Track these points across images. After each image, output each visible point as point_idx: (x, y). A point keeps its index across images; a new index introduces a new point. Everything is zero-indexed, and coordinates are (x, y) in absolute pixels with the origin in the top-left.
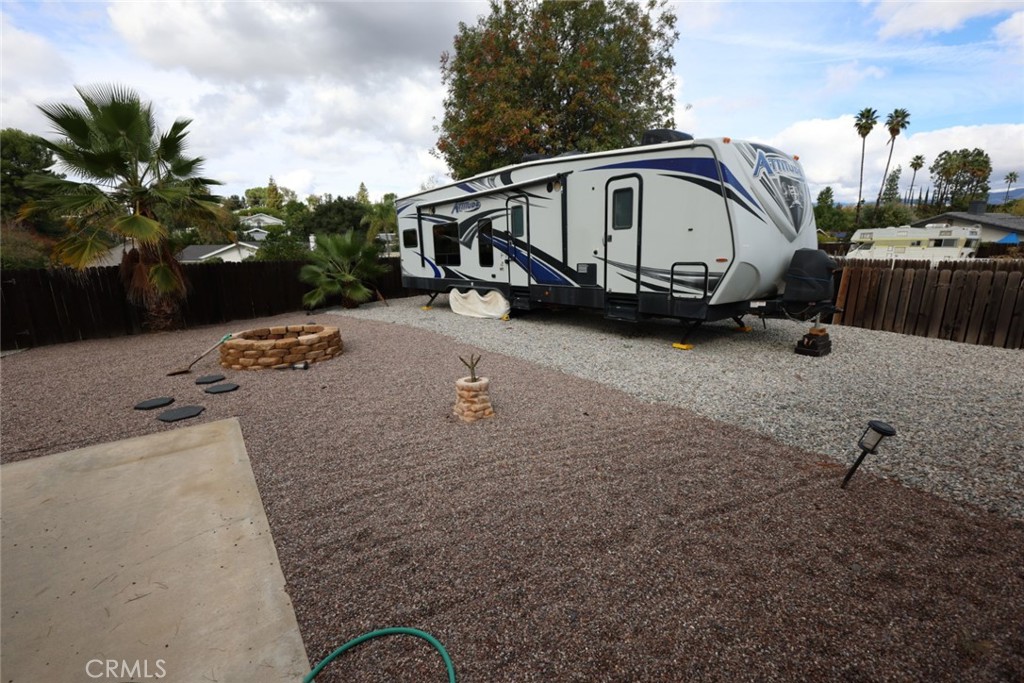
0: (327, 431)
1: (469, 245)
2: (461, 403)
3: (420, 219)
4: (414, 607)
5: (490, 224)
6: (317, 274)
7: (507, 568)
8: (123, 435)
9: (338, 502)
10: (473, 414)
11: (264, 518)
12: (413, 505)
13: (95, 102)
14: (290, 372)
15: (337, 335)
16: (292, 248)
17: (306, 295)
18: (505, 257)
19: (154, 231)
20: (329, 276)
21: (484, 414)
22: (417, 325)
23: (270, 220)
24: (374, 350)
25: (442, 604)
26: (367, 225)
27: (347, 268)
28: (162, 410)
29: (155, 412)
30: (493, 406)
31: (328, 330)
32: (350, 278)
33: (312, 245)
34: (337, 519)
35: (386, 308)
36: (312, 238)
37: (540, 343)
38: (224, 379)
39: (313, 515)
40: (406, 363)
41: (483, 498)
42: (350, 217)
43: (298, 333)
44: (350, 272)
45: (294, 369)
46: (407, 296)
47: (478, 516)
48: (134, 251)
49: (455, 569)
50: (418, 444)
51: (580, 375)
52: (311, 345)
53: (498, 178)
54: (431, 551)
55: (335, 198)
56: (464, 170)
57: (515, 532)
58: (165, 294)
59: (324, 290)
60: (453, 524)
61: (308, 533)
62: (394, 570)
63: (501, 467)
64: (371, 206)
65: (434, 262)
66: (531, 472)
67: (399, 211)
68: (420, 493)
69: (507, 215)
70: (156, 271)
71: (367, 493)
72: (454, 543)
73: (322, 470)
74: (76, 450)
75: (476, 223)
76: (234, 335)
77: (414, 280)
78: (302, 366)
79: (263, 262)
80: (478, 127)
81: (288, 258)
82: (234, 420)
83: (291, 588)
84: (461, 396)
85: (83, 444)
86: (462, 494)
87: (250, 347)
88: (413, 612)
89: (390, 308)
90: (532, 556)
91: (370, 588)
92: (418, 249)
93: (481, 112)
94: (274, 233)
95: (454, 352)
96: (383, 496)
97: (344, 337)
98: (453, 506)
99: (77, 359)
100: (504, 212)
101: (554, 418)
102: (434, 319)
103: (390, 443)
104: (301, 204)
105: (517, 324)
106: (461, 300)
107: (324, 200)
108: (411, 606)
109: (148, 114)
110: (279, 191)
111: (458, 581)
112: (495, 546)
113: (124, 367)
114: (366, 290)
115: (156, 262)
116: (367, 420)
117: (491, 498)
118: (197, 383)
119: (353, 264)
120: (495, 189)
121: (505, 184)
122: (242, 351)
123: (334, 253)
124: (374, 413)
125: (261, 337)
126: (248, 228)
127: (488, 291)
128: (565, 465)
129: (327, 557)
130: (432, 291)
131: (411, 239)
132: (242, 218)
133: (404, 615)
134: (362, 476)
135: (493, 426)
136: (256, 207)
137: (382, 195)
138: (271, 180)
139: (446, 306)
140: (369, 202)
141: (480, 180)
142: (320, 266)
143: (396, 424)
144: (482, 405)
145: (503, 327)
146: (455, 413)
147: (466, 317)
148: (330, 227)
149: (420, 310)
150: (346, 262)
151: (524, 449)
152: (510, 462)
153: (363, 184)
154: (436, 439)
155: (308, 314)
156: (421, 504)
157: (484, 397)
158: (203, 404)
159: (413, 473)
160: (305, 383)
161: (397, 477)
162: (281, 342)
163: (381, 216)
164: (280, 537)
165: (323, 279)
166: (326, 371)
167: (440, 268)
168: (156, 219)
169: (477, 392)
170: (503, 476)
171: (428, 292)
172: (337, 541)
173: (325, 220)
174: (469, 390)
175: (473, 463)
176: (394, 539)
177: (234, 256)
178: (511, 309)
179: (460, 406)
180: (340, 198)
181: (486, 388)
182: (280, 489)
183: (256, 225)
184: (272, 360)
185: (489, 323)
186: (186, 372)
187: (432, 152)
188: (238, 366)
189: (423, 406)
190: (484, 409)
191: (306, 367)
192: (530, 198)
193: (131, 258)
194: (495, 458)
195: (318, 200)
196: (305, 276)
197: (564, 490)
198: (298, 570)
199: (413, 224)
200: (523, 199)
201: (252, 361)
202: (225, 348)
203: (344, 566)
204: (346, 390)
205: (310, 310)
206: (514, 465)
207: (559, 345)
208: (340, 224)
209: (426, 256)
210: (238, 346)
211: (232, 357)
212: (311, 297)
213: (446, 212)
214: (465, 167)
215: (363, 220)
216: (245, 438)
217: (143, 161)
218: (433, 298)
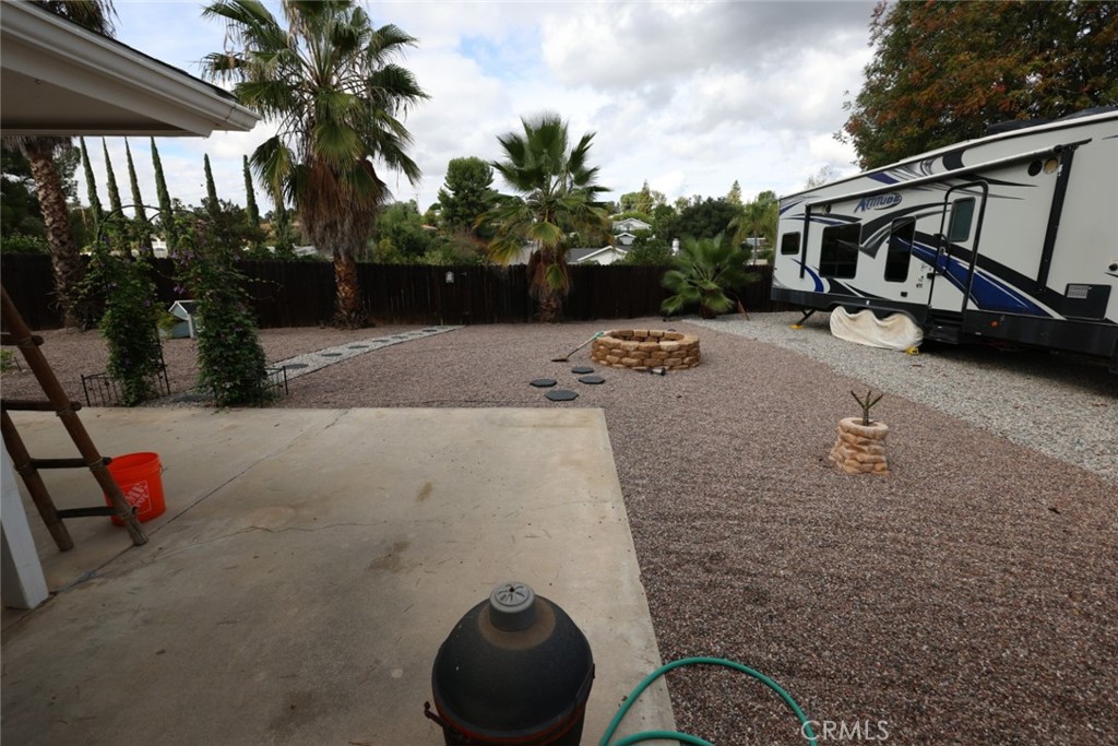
0: (681, 441)
1: (872, 252)
2: (843, 448)
3: (808, 220)
4: (770, 656)
5: (913, 224)
6: (679, 280)
7: (900, 670)
8: (522, 404)
9: (690, 516)
10: (858, 464)
11: (623, 507)
12: (773, 547)
13: (531, 127)
14: (649, 375)
15: (696, 345)
16: (659, 252)
17: (665, 301)
18: (929, 269)
19: (555, 235)
20: (690, 283)
21: (873, 468)
22: (784, 346)
23: (638, 225)
24: (732, 366)
25: (805, 670)
26: (735, 228)
27: (710, 275)
28: (549, 389)
29: (543, 390)
30: (888, 461)
31: (688, 339)
32: (712, 286)
33: (675, 249)
34: (690, 532)
35: (746, 322)
36: (675, 243)
37: (969, 393)
38: (592, 372)
39: (666, 519)
40: (768, 387)
41: (866, 569)
42: (717, 219)
43: (658, 339)
44: (713, 279)
45: (652, 373)
46: (771, 311)
47: (857, 588)
48: (538, 252)
49: (824, 638)
50: (781, 481)
51: (1044, 450)
52: (670, 352)
53: (939, 161)
54: (793, 606)
55: (705, 199)
56: (880, 155)
57: (914, 630)
58: (554, 290)
59: (684, 297)
60: (822, 586)
61: (661, 535)
62: (748, 607)
63: (895, 540)
64: (742, 207)
65: (817, 273)
66: (944, 562)
67: (782, 212)
68: (782, 537)
69: (944, 211)
70: (551, 271)
71: (720, 516)
72: (823, 608)
73: (676, 479)
74: (494, 409)
75: (890, 224)
76: (605, 333)
77: (787, 293)
78: (660, 371)
79: (632, 266)
80: (914, 95)
81: (654, 262)
82: (600, 410)
83: (646, 581)
84: (844, 440)
85: (499, 405)
86: (836, 555)
87: (617, 346)
88: (769, 661)
89: (751, 323)
90: (941, 671)
91: (722, 614)
92: (798, 257)
93: (923, 73)
94: (641, 237)
95: (832, 385)
96: (738, 525)
97: (702, 348)
98: (824, 565)
99: (494, 337)
100: (941, 208)
101: (990, 500)
102: (806, 340)
103: (748, 471)
104: (670, 207)
105: (930, 362)
106: (847, 322)
107: (692, 203)
108: (767, 655)
109: (564, 132)
110: (651, 195)
111: (827, 653)
112: (881, 634)
113: (523, 349)
114: (727, 300)
115: (552, 263)
116: (723, 440)
117: (879, 574)
118: (574, 372)
119: (718, 271)
120: (930, 176)
121: (949, 169)
122: (610, 349)
123: (700, 259)
124: (730, 434)
125: (625, 338)
126: (619, 232)
127: (888, 314)
128: (1005, 571)
129: (679, 565)
130: (808, 308)
131: (791, 244)
132: (615, 223)
133: (758, 659)
134: (715, 496)
135: (886, 486)
136: (627, 212)
137: (757, 193)
138: (645, 184)
139: (825, 327)
140: (740, 202)
141: (907, 166)
142: (684, 272)
143: (755, 452)
144: (873, 457)
145: (907, 363)
146: (831, 458)
147: (852, 344)
148: (695, 230)
149: (787, 329)
150: (710, 269)
151: (935, 529)
152: (911, 539)
153: (736, 182)
154: (804, 481)
155: (664, 321)
156: (782, 548)
157: (878, 447)
158: (577, 391)
159: (774, 512)
160: (662, 389)
161: (755, 510)
162: (644, 345)
163: (753, 218)
164: (637, 529)
165: (685, 285)
166: (682, 380)
167: (824, 281)
168: (557, 225)
169: (869, 439)
170: (898, 553)
171: (801, 308)
172: (689, 554)
173: (690, 223)
174: (858, 434)
175: (854, 525)
176: (749, 574)
177: (606, 259)
178: (924, 340)
179: (839, 451)
180: (710, 200)
181: (883, 437)
182: (637, 485)
183: (625, 229)
184: (634, 361)
185: (884, 354)
186: (564, 360)
187: (837, 137)
188: (604, 362)
189: (789, 440)
190: (875, 462)
191: (663, 374)
192: (990, 186)
193: (536, 258)
194: (887, 526)
195: (686, 202)
196: (667, 282)
197: (1001, 605)
198: (652, 566)
199: (798, 227)
200: (980, 189)
201: (617, 359)
202: (596, 343)
203: (695, 581)
204: (701, 404)
205: (667, 316)
206: (917, 545)
207: (1006, 401)
208: (705, 228)
209: (808, 264)
210: (608, 343)
211: (601, 352)
212: (670, 303)
213: (848, 210)
214: (882, 150)
215: (732, 223)
216: (609, 429)
217: (555, 174)
218: (807, 316)
